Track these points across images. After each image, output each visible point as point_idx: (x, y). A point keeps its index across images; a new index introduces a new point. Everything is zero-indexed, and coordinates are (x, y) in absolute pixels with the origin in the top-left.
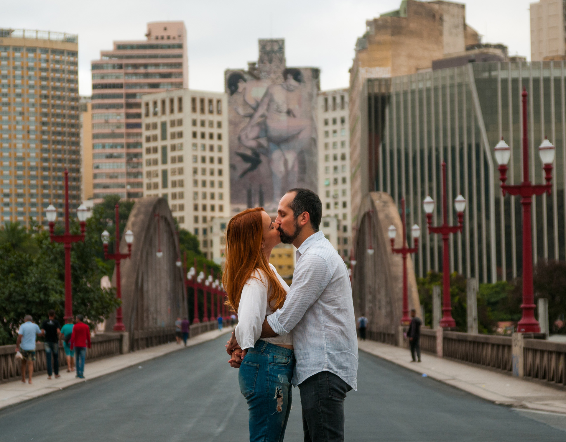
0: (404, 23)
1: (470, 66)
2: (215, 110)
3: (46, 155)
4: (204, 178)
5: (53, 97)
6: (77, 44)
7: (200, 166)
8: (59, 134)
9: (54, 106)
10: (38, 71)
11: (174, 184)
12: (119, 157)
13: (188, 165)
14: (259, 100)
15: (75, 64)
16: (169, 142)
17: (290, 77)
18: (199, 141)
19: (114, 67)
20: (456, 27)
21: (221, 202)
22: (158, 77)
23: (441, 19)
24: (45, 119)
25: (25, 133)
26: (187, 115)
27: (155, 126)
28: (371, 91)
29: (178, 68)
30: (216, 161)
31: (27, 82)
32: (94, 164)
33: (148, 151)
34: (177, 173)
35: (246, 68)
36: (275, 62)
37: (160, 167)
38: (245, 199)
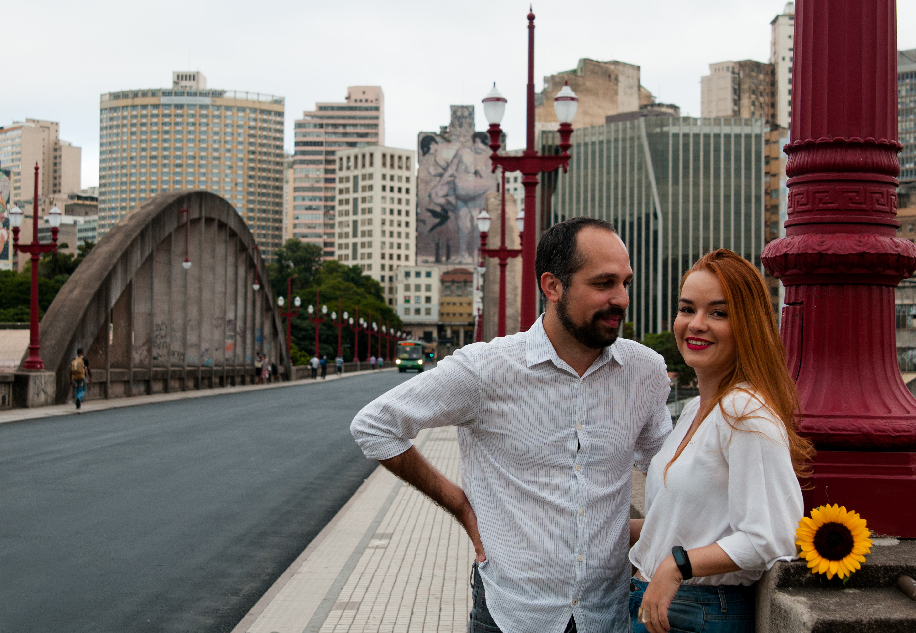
0: (581, 81)
1: (642, 120)
2: (404, 166)
3: (251, 206)
4: (391, 229)
5: (260, 153)
6: (283, 105)
7: (388, 217)
8: (265, 186)
9: (260, 161)
10: (247, 129)
11: (363, 234)
12: (317, 209)
13: (377, 216)
14: (449, 161)
15: (281, 123)
16: (360, 195)
17: (478, 140)
18: (388, 193)
19: (315, 126)
20: (631, 87)
21: (407, 252)
22: (355, 135)
23: (616, 79)
24: (252, 173)
25: (233, 185)
26: (378, 169)
27: (347, 179)
28: (544, 143)
29: (375, 128)
30: (403, 213)
31: (237, 138)
32: (294, 215)
33: (341, 202)
34: (367, 224)
35: (438, 131)
36: (465, 126)
37: (351, 218)
38: (434, 251)
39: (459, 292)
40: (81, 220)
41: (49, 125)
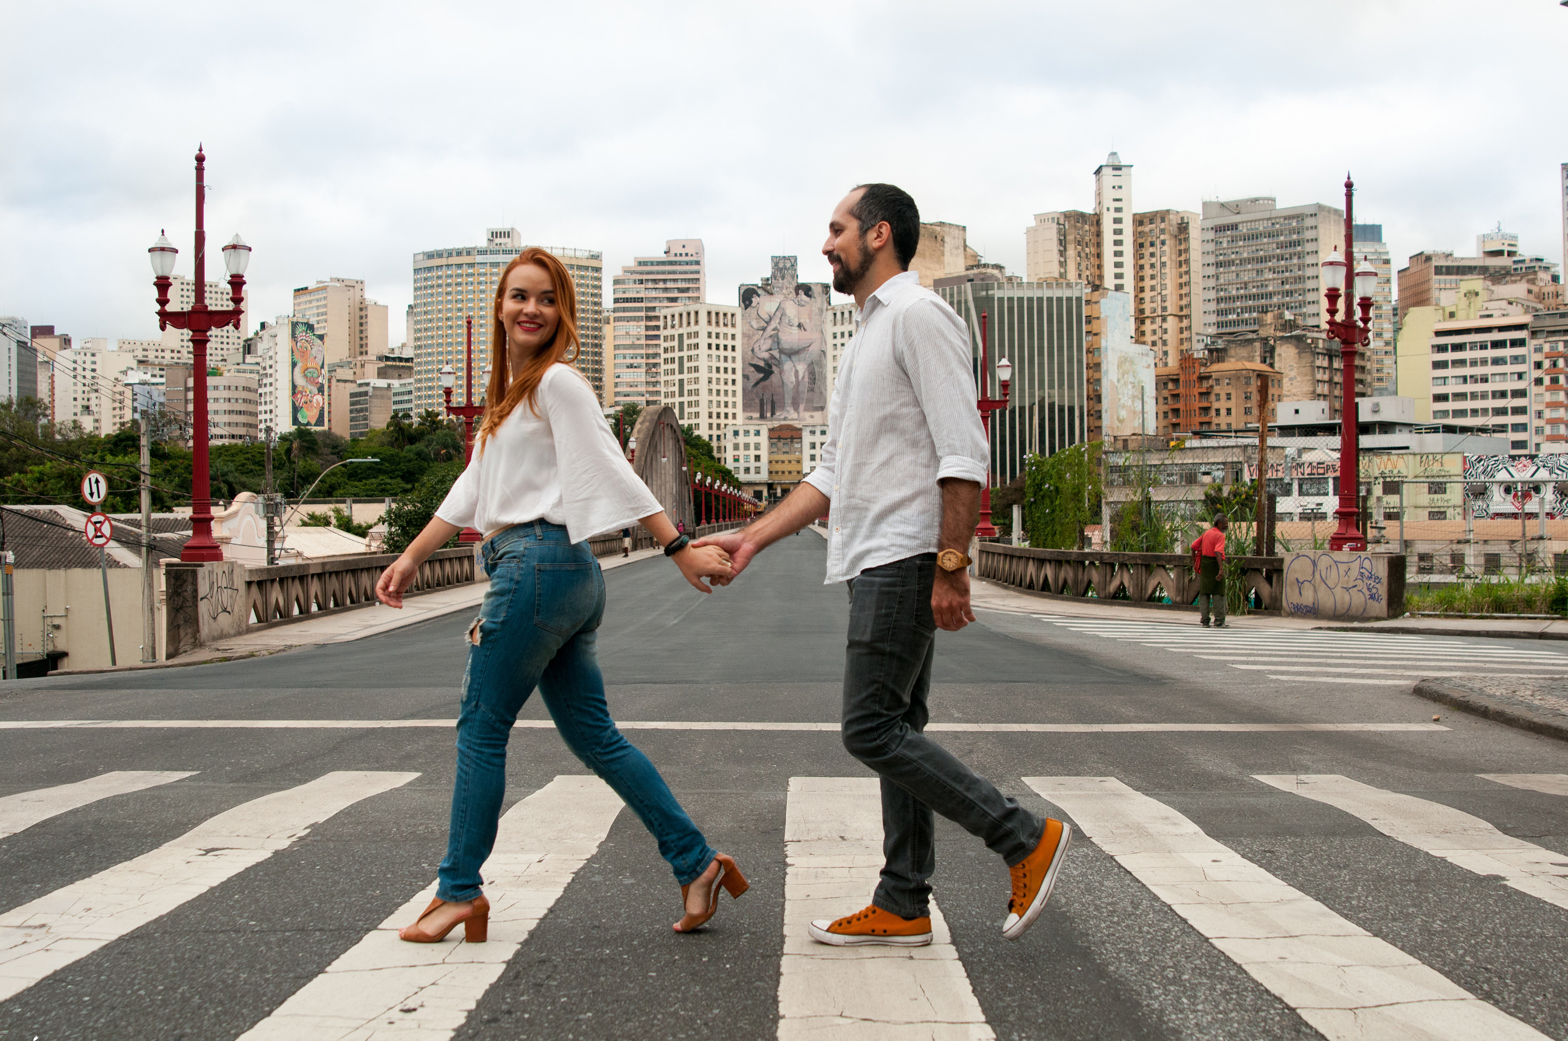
1: (969, 284)
2: (729, 323)
4: (718, 387)
6: (601, 260)
7: (714, 375)
11: (690, 393)
12: (639, 366)
13: (703, 375)
14: (772, 314)
15: (599, 279)
16: (685, 354)
17: (801, 292)
18: (714, 351)
19: (634, 282)
20: (958, 248)
21: (734, 410)
22: (676, 291)
23: (943, 240)
26: (703, 327)
27: (672, 338)
29: (696, 283)
30: (730, 371)
32: (615, 373)
33: (666, 361)
34: (693, 382)
36: (788, 278)
37: (677, 377)
38: (758, 407)
39: (786, 449)
40: (396, 383)
41: (354, 284)
